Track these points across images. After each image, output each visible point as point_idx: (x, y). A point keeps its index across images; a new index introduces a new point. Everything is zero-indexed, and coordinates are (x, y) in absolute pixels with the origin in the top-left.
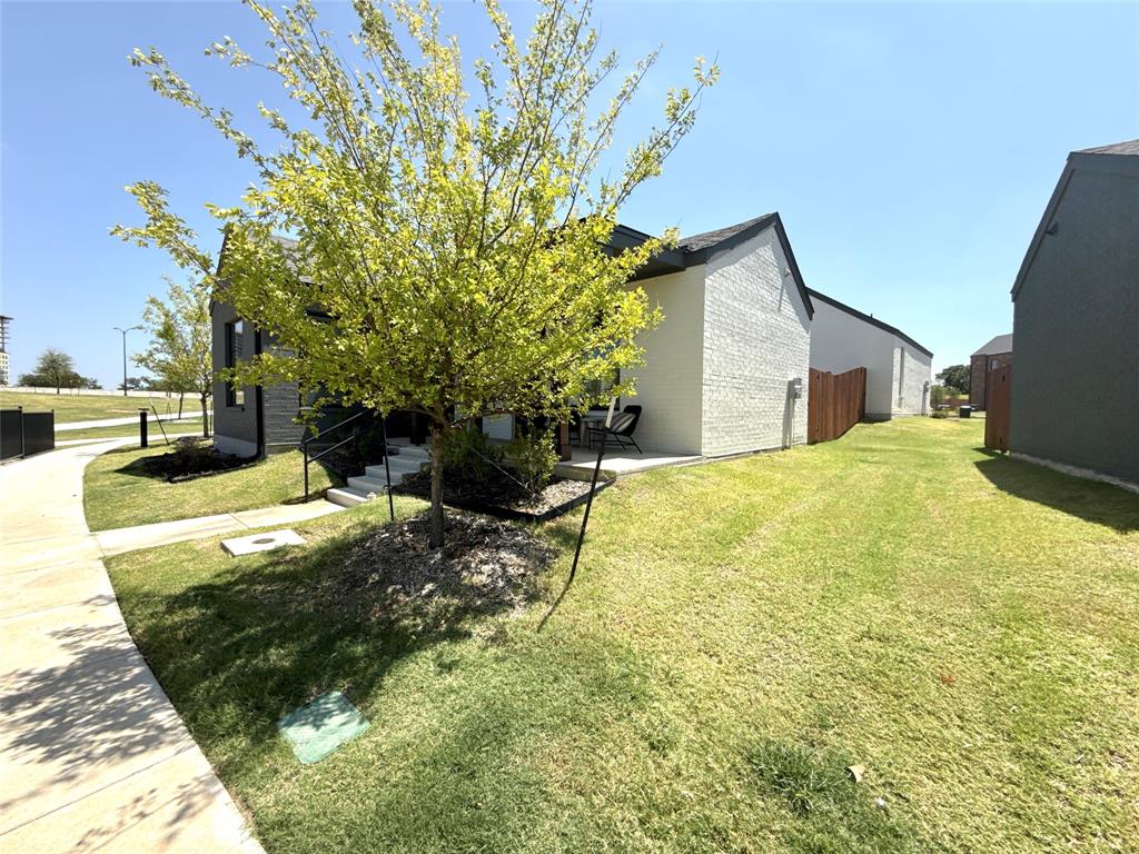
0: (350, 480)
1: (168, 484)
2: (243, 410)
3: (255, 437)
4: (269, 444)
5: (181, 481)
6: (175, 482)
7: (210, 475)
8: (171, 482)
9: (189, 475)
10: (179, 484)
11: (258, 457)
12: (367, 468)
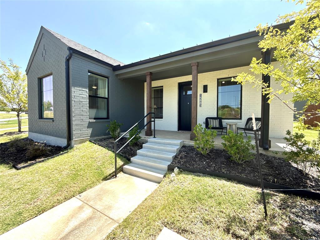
0: (132, 159)
1: (14, 170)
2: (53, 121)
3: (66, 134)
4: (75, 139)
5: (24, 167)
6: (20, 169)
7: (43, 161)
8: (18, 169)
9: (29, 162)
10: (23, 170)
11: (68, 147)
12: (138, 151)
